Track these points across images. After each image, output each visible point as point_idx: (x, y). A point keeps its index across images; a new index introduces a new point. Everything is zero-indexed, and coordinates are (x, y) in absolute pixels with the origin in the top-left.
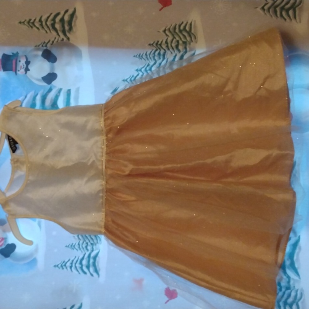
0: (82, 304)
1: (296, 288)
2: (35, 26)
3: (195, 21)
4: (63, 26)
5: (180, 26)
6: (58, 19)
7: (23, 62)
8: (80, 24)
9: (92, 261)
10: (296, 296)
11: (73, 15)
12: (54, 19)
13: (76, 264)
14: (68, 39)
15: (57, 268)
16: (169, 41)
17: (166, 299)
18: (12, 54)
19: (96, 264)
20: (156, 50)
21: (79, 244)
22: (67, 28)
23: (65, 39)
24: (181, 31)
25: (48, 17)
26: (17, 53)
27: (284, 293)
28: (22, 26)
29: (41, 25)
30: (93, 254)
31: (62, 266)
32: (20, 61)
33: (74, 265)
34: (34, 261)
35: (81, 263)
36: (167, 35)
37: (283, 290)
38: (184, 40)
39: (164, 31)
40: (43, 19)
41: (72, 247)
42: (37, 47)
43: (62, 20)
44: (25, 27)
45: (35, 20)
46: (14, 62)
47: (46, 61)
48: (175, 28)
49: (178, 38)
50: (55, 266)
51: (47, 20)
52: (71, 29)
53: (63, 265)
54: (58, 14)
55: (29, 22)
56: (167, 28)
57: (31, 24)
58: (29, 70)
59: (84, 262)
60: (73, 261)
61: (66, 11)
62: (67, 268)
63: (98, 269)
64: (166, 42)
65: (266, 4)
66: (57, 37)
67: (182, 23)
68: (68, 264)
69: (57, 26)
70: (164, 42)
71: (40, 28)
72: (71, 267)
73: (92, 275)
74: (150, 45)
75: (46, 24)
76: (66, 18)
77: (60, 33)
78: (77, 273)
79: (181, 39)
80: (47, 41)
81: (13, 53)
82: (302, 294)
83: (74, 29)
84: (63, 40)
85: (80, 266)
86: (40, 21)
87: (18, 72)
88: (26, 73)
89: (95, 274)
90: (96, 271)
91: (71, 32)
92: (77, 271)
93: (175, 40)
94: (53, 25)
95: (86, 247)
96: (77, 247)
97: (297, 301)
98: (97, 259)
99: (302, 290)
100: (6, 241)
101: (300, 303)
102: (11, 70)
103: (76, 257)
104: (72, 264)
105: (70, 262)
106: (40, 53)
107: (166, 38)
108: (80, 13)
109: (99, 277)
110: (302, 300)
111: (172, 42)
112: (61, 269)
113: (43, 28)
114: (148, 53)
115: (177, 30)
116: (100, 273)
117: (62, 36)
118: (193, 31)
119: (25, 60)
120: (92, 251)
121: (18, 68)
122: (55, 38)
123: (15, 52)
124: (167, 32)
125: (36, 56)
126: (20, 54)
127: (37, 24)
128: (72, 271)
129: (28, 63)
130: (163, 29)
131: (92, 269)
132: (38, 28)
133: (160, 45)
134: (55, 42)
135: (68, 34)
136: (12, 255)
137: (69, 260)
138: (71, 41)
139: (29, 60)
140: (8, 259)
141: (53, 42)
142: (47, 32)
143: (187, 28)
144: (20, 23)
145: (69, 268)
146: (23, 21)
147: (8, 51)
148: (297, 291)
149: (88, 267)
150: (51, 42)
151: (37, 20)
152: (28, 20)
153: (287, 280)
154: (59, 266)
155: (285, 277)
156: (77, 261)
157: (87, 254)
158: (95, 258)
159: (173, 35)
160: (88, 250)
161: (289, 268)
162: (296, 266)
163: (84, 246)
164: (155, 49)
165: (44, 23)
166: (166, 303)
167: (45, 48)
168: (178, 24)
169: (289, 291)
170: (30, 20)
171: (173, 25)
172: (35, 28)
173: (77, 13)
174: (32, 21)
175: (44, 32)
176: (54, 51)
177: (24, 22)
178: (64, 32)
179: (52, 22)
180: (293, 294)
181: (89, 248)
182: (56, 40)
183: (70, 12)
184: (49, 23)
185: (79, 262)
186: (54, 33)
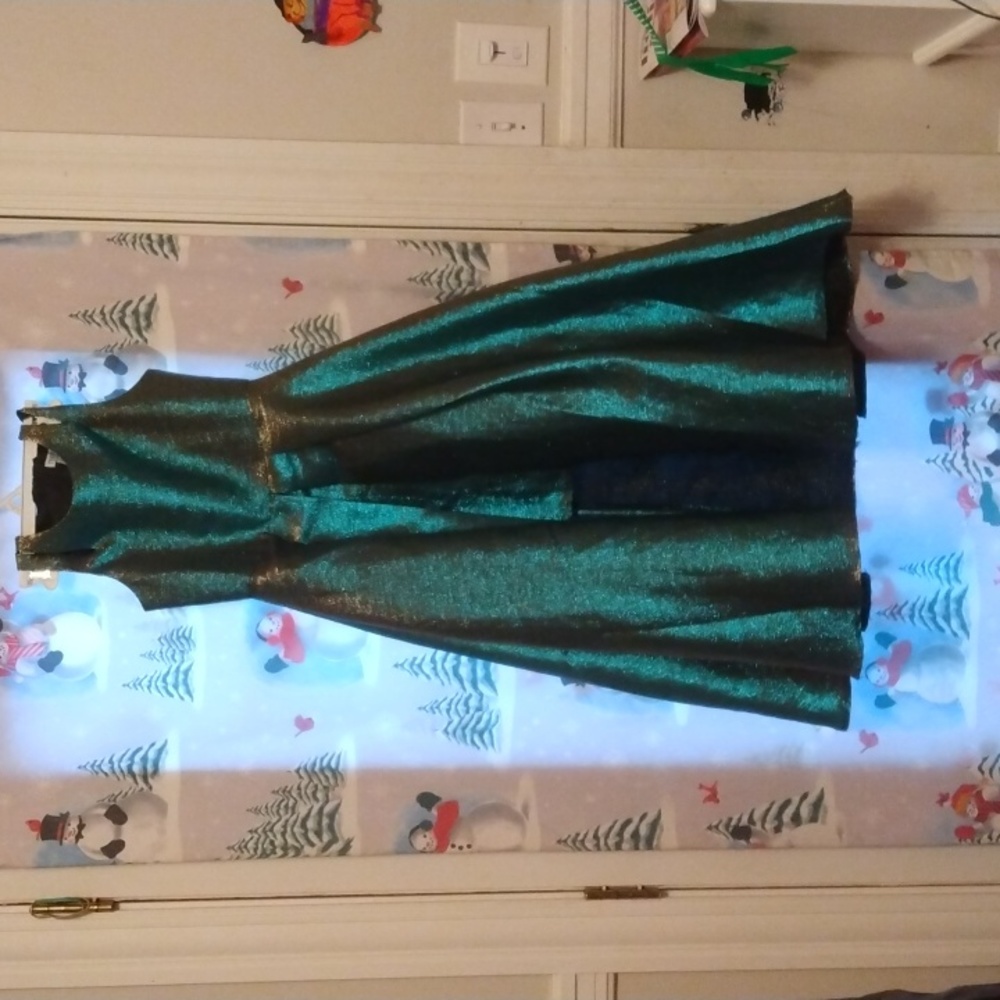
0: (166, 742)
1: (491, 708)
2: (94, 321)
3: (338, 315)
4: (137, 321)
5: (316, 321)
6: (129, 311)
7: (75, 373)
8: (163, 319)
9: (181, 677)
10: (489, 721)
11: (151, 305)
12: (123, 311)
13: (156, 682)
14: (146, 341)
15: (127, 688)
16: (299, 344)
17: (297, 730)
18: (57, 362)
19: (189, 681)
20: (280, 358)
21: (161, 652)
22: (143, 323)
23: (141, 340)
24: (317, 330)
25: (115, 307)
26: (67, 361)
27: (472, 717)
28: (74, 320)
29: (104, 319)
30: (183, 667)
31: (134, 685)
32: (70, 373)
33: (153, 683)
34: (93, 676)
35: (164, 680)
36: (296, 336)
37: (471, 711)
38: (321, 343)
39: (292, 330)
40: (106, 311)
41: (151, 656)
42: (98, 353)
43: (136, 312)
44: (78, 323)
45: (94, 312)
46: (61, 373)
47: (111, 372)
48: (308, 325)
49: (312, 341)
50: (124, 685)
51: (112, 313)
52: (149, 325)
53: (137, 684)
54: (129, 303)
55: (84, 315)
56: (296, 326)
57: (87, 318)
58: (84, 385)
59: (170, 679)
60: (152, 677)
61: (142, 299)
62: (142, 688)
63: (191, 688)
64: (295, 346)
65: (441, 293)
66: (129, 338)
67: (320, 317)
68: (145, 683)
69: (129, 321)
70: (292, 346)
71: (102, 323)
72: (149, 687)
73: (182, 698)
74: (270, 350)
75: (111, 318)
76: (143, 308)
77: (134, 333)
78: (159, 695)
79: (317, 342)
80: (112, 344)
81: (60, 361)
82: (498, 717)
83: (154, 325)
84: (137, 342)
85: (163, 684)
86: (102, 312)
87: (68, 389)
88: (80, 389)
89: (186, 697)
90: (189, 692)
91: (150, 330)
92: (159, 692)
93: (307, 344)
94: (122, 320)
95: (173, 656)
96: (158, 656)
97: (490, 727)
98: (190, 674)
99: (499, 711)
100: (47, 648)
101: (494, 731)
102: (58, 385)
103: (156, 672)
104: (150, 681)
105: (148, 678)
106: (102, 360)
107: (295, 339)
108: (163, 302)
109: (192, 700)
110: (497, 726)
111: (303, 347)
112: (134, 689)
113: (106, 323)
114: (268, 361)
115: (311, 329)
116: (194, 695)
117: (136, 336)
118: (335, 329)
119: (78, 371)
120: (183, 662)
121: (68, 383)
122: (126, 340)
123: (63, 360)
124: (296, 331)
125: (95, 365)
126: (71, 363)
127: (98, 319)
128: (150, 692)
129: (82, 375)
130: (290, 326)
131: (182, 689)
132: (99, 325)
133: (286, 350)
134: (125, 346)
135: (144, 333)
136: (57, 668)
137: (146, 677)
138: (150, 344)
139: (84, 371)
140: (51, 674)
141: (122, 345)
142: (112, 330)
143: (327, 325)
144: (71, 316)
145: (146, 689)
146: (75, 313)
147: (53, 358)
148: (491, 714)
149: (176, 687)
150: (119, 346)
151: (98, 311)
152: (83, 311)
153: (479, 697)
154: (131, 685)
155: (474, 694)
156: (158, 678)
157: (175, 666)
158: (186, 673)
159: (305, 336)
160: (175, 661)
161: (482, 682)
162: (493, 678)
163: (169, 655)
164: (277, 357)
165: (108, 317)
166: (297, 735)
167: (110, 354)
168: (314, 317)
169: (480, 713)
170: (86, 311)
171: (306, 321)
172: (94, 325)
173: (160, 302)
174: (89, 313)
175: (108, 330)
176: (124, 359)
177: (77, 315)
178: (139, 331)
179: (121, 315)
180: (485, 717)
181: (177, 657)
182: (127, 342)
183: (148, 299)
184: (116, 316)
185: (161, 679)
186: (123, 331)
